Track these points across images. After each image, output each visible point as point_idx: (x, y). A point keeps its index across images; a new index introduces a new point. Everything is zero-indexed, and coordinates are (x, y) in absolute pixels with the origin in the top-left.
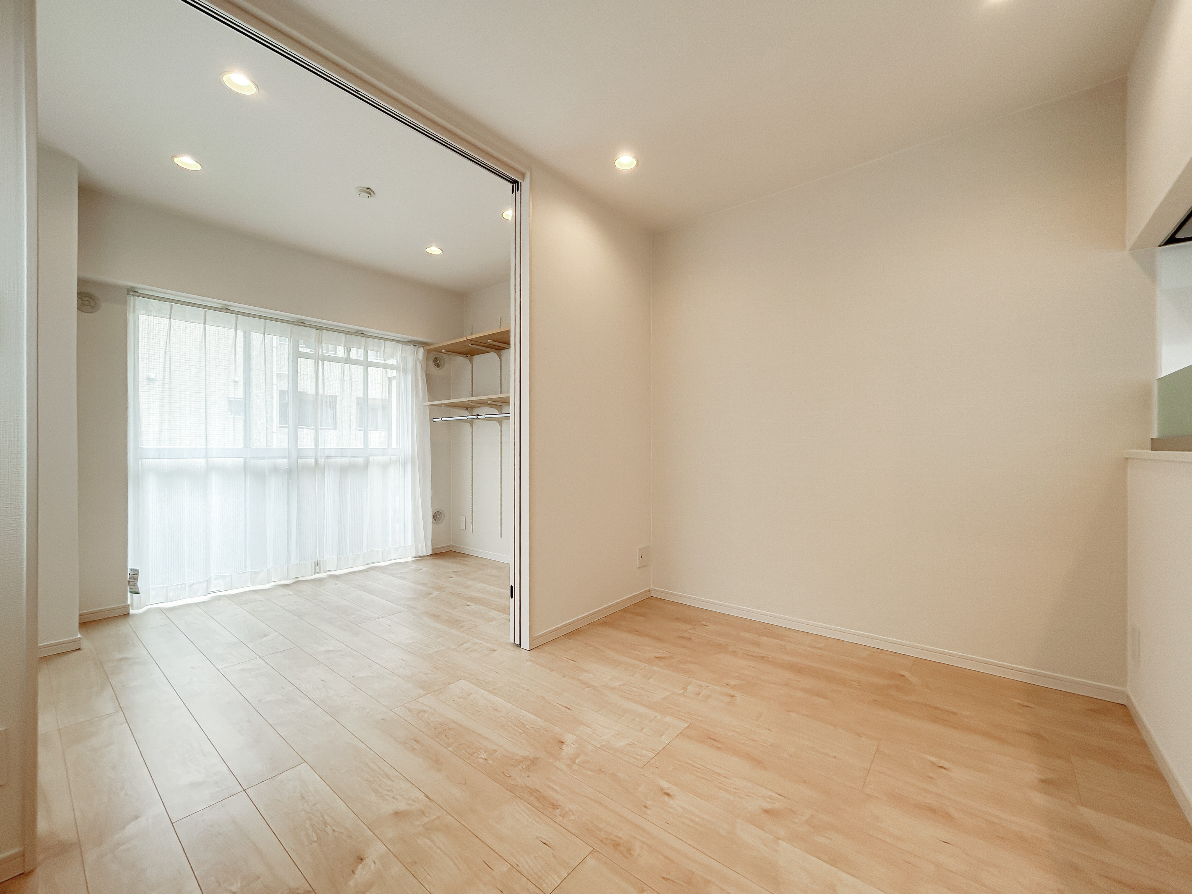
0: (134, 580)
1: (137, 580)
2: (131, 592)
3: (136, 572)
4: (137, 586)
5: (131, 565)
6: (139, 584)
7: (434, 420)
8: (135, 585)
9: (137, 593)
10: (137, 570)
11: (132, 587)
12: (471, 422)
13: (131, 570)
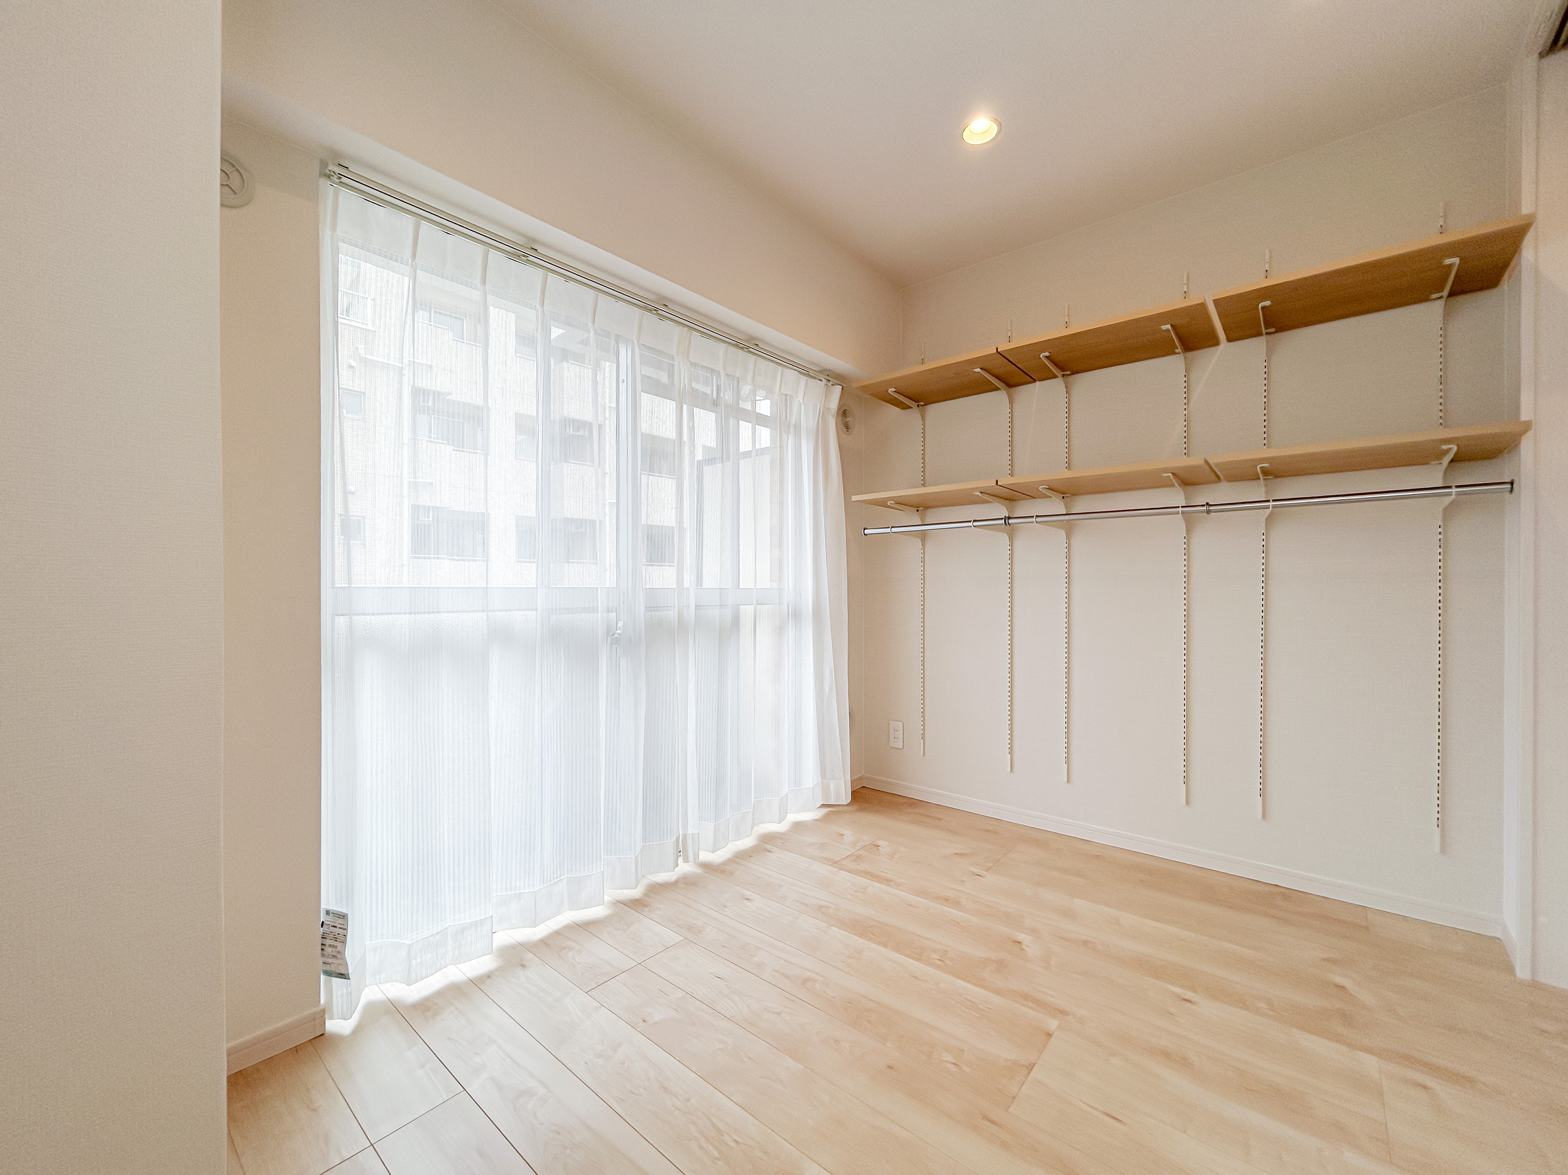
0: (335, 943)
1: (344, 943)
2: (328, 973)
3: (341, 921)
4: (344, 959)
5: (328, 901)
6: (352, 953)
7: (867, 532)
8: (339, 955)
9: (343, 976)
10: (343, 916)
11: (330, 960)
12: (923, 536)
13: (328, 913)
